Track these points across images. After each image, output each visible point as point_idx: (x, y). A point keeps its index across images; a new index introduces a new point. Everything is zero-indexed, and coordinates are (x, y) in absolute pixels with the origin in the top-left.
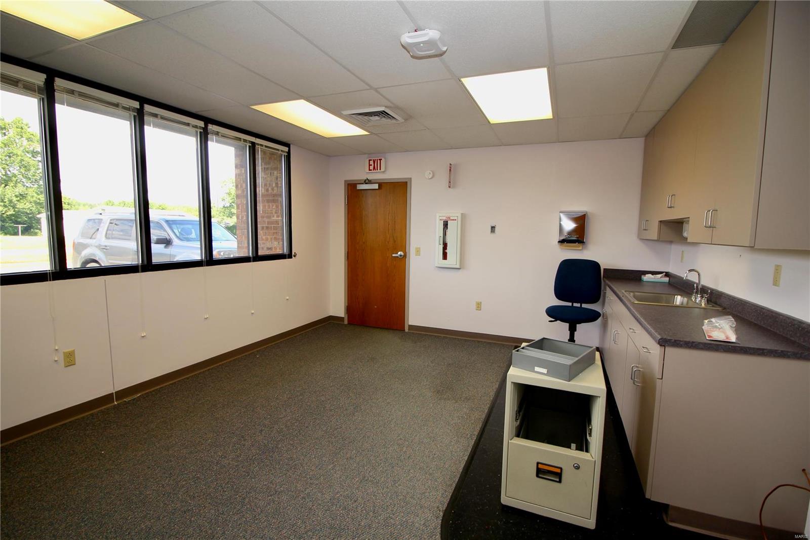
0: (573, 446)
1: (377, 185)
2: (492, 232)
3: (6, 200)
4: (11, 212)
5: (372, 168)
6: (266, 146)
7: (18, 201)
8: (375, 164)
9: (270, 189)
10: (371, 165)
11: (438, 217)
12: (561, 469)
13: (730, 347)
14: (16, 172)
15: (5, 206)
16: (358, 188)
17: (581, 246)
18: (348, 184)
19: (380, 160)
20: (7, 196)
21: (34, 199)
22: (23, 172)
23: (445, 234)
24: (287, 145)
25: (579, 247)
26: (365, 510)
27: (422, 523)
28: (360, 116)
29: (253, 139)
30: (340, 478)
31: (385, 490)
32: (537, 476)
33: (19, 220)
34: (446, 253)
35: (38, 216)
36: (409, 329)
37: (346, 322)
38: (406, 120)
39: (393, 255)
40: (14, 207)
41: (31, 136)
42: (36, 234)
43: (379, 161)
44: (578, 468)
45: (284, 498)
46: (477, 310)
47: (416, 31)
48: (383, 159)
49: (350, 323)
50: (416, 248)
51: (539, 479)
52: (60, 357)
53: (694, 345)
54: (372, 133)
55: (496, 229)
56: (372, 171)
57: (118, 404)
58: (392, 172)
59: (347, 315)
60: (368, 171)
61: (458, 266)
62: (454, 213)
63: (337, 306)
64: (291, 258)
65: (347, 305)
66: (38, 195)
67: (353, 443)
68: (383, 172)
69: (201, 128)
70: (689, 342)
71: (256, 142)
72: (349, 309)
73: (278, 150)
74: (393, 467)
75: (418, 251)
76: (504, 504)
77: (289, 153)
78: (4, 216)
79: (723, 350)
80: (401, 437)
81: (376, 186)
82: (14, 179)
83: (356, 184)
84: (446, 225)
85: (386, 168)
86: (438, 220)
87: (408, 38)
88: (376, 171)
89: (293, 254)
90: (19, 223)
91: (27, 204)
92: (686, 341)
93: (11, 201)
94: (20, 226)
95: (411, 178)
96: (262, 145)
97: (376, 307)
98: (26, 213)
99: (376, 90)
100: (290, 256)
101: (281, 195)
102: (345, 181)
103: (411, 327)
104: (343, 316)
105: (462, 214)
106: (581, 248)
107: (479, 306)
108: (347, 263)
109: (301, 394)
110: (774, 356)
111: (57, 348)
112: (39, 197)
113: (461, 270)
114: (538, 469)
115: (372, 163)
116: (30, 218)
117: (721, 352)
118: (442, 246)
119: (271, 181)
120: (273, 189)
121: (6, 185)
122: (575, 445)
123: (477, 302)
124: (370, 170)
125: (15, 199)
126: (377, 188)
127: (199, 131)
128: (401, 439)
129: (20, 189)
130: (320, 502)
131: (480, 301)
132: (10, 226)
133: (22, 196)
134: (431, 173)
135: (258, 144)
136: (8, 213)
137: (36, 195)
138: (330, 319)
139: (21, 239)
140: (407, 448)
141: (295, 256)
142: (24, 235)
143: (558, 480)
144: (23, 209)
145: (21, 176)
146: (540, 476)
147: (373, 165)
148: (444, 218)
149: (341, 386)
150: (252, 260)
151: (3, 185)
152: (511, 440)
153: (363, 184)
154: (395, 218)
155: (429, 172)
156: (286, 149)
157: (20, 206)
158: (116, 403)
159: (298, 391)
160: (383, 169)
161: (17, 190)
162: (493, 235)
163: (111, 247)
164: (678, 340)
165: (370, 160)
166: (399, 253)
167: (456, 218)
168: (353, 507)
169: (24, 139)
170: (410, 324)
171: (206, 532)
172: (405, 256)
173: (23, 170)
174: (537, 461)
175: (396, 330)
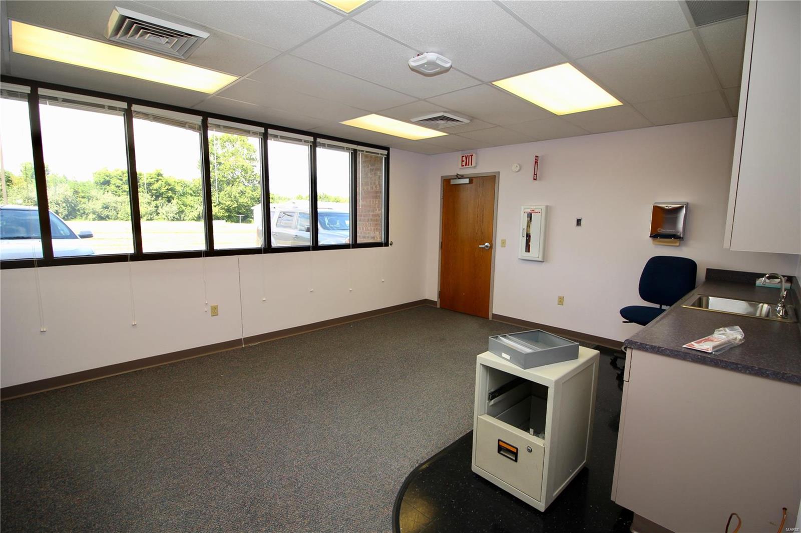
0: (531, 430)
1: (468, 179)
2: (577, 225)
3: (232, 196)
4: (235, 205)
5: (464, 163)
6: (367, 152)
7: (240, 197)
8: (467, 160)
9: (374, 187)
10: (464, 161)
11: (522, 210)
12: (517, 449)
13: (699, 357)
14: (240, 175)
15: (232, 201)
16: (451, 183)
17: (678, 242)
18: (444, 180)
19: (472, 156)
20: (233, 193)
21: (250, 195)
22: (243, 174)
23: (528, 226)
24: (387, 149)
25: (675, 243)
26: (362, 448)
27: (398, 467)
28: (427, 122)
29: (354, 147)
30: (358, 422)
31: (386, 438)
32: (499, 452)
33: (240, 211)
34: (529, 245)
35: (252, 208)
36: (493, 318)
37: (438, 306)
38: (471, 120)
39: (480, 246)
40: (237, 202)
41: (250, 147)
42: (250, 222)
43: (470, 157)
44: (530, 451)
45: (312, 426)
46: (559, 304)
47: (418, 55)
48: (474, 155)
49: (441, 307)
50: (502, 240)
51: (499, 454)
52: (208, 309)
53: (660, 351)
54: (450, 134)
55: (582, 222)
56: (464, 167)
57: (245, 347)
58: (482, 166)
59: (439, 300)
60: (460, 166)
61: (540, 259)
62: (538, 205)
63: (431, 291)
64: (388, 246)
65: (440, 290)
66: (252, 192)
67: (383, 401)
68: (475, 167)
69: (311, 142)
70: (655, 347)
71: (357, 149)
72: (441, 294)
73: (378, 154)
74: (402, 424)
75: (503, 243)
76: (474, 471)
77: (388, 155)
78: (231, 208)
79: (692, 359)
80: (424, 404)
81: (467, 181)
82: (238, 180)
83: (450, 179)
84: (530, 216)
85: (476, 163)
86: (522, 213)
87: (413, 63)
88: (468, 166)
89: (390, 243)
90: (240, 213)
91: (246, 199)
92: (652, 346)
93: (235, 197)
94: (240, 216)
95: (499, 172)
96: (363, 151)
97: (464, 294)
98: (245, 206)
99: (425, 100)
100: (386, 244)
101: (381, 192)
102: (442, 177)
103: (495, 316)
104: (436, 300)
105: (547, 207)
106: (678, 244)
107: (561, 300)
108: (441, 252)
109: (367, 359)
110: (750, 374)
111: (207, 303)
112: (253, 193)
113: (543, 263)
114: (499, 445)
115: (464, 159)
116: (247, 210)
117: (689, 361)
118: (525, 239)
119: (375, 180)
120: (376, 187)
121: (233, 185)
122: (533, 430)
123: (559, 297)
124: (462, 166)
125: (238, 195)
126: (468, 182)
127: (310, 144)
128: (423, 406)
129: (242, 187)
130: (334, 435)
131: (562, 296)
132: (235, 216)
133: (242, 193)
134: (518, 166)
135: (359, 151)
136: (233, 206)
137: (251, 192)
138: (426, 301)
139: (241, 225)
140: (423, 413)
141: (391, 245)
142: (243, 223)
143: (514, 459)
144: (243, 202)
145: (242, 177)
146: (502, 452)
147: (465, 161)
148: (529, 210)
149: (401, 358)
150: (351, 247)
151: (231, 185)
152: (480, 415)
153: (456, 179)
154: (483, 211)
155: (516, 165)
156: (385, 152)
157: (241, 200)
158: (244, 346)
159: (366, 356)
160: (474, 164)
161: (239, 188)
162: (578, 228)
163: (279, 233)
164: (644, 344)
165: (462, 157)
166: (486, 244)
167: (540, 210)
168: (354, 444)
169: (245, 149)
170: (493, 313)
171: (254, 435)
172: (491, 247)
173: (243, 173)
174: (499, 438)
175: (481, 317)
